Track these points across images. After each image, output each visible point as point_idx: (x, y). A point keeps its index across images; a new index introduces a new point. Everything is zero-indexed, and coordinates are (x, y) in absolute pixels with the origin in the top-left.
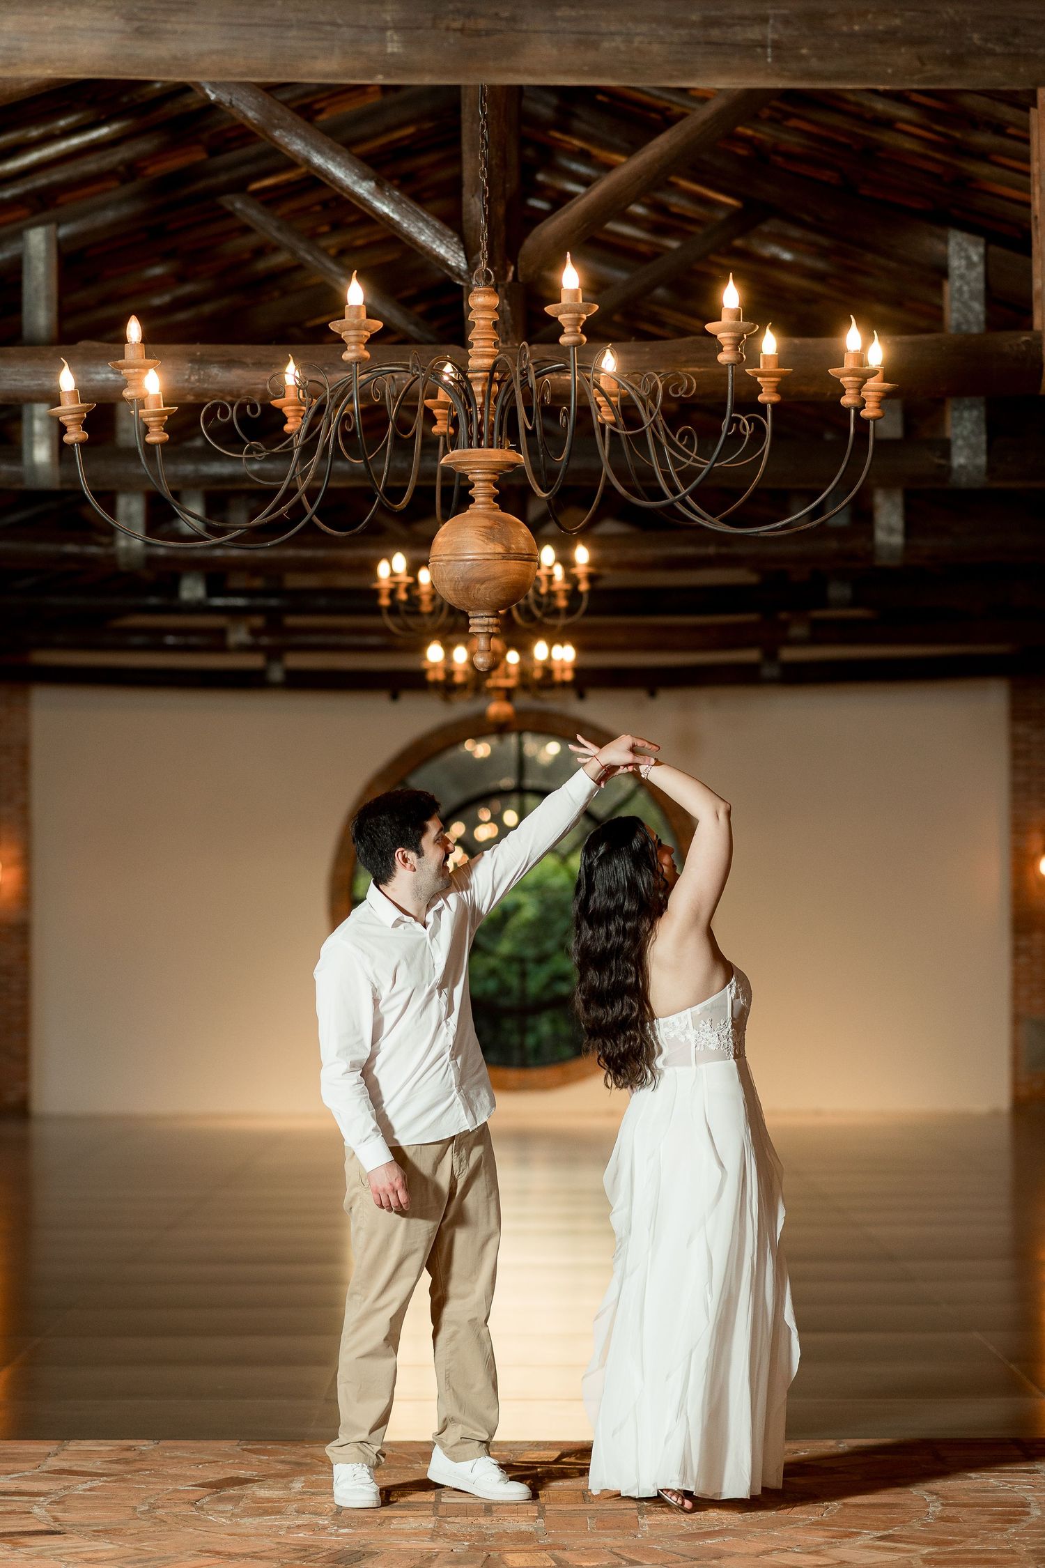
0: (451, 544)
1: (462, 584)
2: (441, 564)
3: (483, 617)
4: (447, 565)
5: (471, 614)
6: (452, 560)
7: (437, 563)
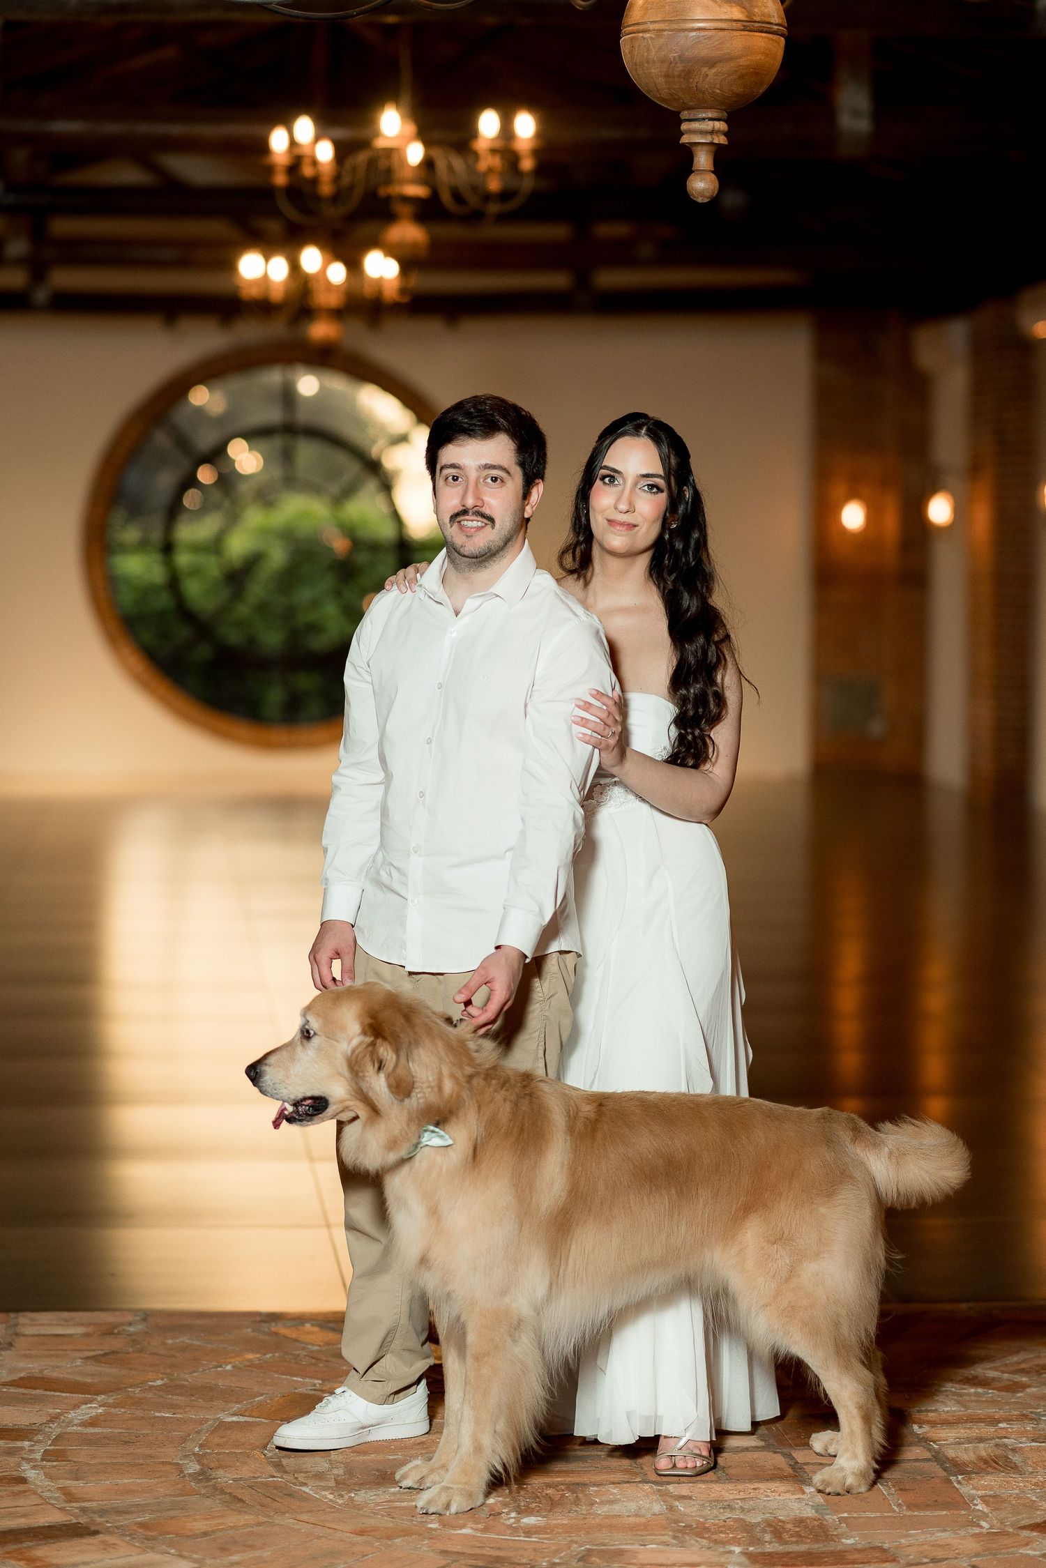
0: (663, 6)
1: (680, 67)
2: (647, 35)
3: (704, 119)
4: (659, 36)
5: (685, 115)
6: (664, 30)
7: (641, 35)
